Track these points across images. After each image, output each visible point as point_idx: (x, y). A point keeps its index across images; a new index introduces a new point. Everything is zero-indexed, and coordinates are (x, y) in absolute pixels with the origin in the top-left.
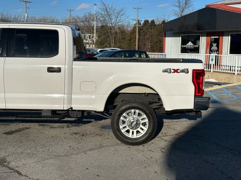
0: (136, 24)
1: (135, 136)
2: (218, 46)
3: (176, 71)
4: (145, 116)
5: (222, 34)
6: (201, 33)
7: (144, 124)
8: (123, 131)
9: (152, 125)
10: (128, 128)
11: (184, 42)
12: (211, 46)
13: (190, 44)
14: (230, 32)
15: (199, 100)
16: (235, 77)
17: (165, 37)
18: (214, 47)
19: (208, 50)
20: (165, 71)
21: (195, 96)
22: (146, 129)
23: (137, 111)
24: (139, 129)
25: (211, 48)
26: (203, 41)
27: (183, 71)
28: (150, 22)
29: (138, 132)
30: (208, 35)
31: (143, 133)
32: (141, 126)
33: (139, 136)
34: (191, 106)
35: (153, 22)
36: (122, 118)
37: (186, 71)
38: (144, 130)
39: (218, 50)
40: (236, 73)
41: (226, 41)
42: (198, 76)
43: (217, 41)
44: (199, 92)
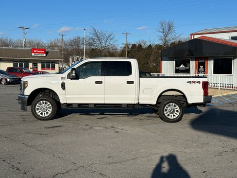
0: (125, 47)
1: (173, 118)
2: (204, 68)
3: (194, 82)
4: (177, 107)
5: (207, 59)
6: (191, 58)
7: (177, 111)
8: (166, 115)
9: (181, 111)
10: (168, 113)
11: (177, 65)
12: (199, 68)
13: (182, 66)
14: (213, 57)
15: (206, 97)
16: (219, 91)
17: (162, 61)
18: (201, 69)
19: (197, 71)
20: (188, 82)
21: (204, 95)
22: (178, 113)
23: (174, 104)
24: (174, 114)
25: (199, 69)
26: (193, 64)
27: (197, 82)
28: (137, 46)
29: (174, 115)
30: (196, 59)
31: (177, 116)
32: (176, 112)
33: (175, 117)
34: (202, 101)
35: (140, 45)
36: (165, 108)
37: (199, 82)
38: (177, 114)
39: (204, 71)
40: (219, 88)
41: (210, 64)
42: (205, 85)
43: (203, 64)
44: (206, 93)
